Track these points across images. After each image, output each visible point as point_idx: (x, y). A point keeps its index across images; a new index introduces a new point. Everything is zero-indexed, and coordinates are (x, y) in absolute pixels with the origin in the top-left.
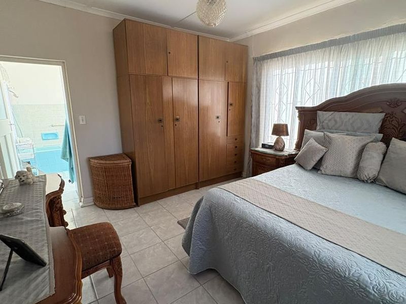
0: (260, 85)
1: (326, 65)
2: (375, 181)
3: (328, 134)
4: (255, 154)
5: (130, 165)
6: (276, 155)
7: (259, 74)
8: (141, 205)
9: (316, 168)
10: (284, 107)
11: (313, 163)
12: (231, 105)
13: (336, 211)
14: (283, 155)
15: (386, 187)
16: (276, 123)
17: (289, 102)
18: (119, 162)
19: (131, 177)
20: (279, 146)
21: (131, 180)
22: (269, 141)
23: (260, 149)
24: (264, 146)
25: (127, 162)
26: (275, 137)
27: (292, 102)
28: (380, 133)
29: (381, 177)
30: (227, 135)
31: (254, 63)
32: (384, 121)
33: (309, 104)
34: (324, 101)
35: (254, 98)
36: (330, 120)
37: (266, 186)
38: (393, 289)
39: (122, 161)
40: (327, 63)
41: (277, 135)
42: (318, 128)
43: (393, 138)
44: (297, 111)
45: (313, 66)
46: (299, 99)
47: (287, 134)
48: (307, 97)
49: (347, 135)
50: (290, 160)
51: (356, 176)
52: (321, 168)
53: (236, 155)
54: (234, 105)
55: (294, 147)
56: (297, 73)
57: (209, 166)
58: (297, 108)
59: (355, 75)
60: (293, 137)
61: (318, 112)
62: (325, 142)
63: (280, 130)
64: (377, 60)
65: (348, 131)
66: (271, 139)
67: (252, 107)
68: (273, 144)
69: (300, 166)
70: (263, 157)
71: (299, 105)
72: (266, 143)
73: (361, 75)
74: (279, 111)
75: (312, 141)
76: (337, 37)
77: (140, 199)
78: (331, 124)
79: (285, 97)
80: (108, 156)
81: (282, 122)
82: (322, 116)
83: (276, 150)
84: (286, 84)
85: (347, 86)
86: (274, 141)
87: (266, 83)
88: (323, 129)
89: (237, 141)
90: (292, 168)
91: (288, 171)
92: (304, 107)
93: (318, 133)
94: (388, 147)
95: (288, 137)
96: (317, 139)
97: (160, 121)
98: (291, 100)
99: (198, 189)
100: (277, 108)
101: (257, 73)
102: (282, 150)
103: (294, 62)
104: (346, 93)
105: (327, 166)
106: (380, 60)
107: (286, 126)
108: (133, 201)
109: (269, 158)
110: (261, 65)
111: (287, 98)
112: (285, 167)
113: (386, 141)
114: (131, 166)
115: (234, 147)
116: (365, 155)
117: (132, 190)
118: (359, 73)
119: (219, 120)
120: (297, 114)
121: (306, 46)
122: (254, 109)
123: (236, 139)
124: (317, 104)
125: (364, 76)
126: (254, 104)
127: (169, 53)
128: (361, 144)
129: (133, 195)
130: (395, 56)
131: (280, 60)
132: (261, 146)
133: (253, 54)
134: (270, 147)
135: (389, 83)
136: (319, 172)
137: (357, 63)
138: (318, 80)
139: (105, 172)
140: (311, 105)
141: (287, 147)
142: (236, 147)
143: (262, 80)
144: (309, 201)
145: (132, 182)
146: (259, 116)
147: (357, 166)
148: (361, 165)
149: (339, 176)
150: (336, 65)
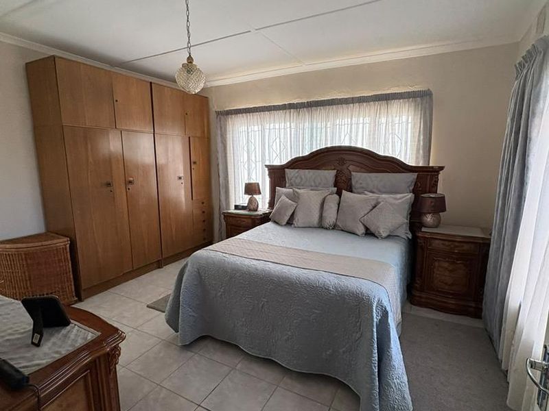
0: (225, 141)
1: (288, 126)
2: (335, 227)
3: (297, 190)
4: (228, 216)
5: (68, 246)
6: (252, 216)
7: (223, 129)
8: (86, 298)
9: (289, 223)
10: (254, 165)
11: (287, 218)
12: (195, 163)
13: (307, 251)
14: (258, 215)
15: (342, 230)
16: (247, 182)
17: (257, 160)
18: (49, 242)
19: (70, 262)
20: (252, 206)
21: (70, 265)
22: (241, 202)
23: (232, 210)
24: (237, 207)
25: (62, 242)
26: (247, 197)
27: (260, 160)
28: (335, 187)
29: (338, 223)
30: (192, 199)
31: (217, 118)
32: (336, 176)
33: (277, 163)
34: (290, 159)
35: (220, 155)
36: (296, 178)
37: (250, 242)
38: (342, 284)
39: (55, 241)
40: (288, 124)
41: (249, 195)
42: (287, 185)
43: (343, 191)
44: (267, 169)
45: (277, 126)
46: (267, 158)
47: (260, 193)
48: (275, 155)
49: (312, 190)
50: (265, 219)
51: (321, 226)
52: (294, 222)
53: (204, 221)
54: (198, 163)
55: (267, 205)
56: (263, 131)
57: (174, 238)
58: (267, 166)
59: (312, 136)
60: (265, 195)
61: (286, 170)
62: (294, 197)
63: (251, 189)
64: (326, 125)
65: (312, 186)
66: (244, 200)
67: (218, 165)
68: (246, 205)
69: (276, 222)
70: (238, 219)
71: (267, 163)
72: (237, 204)
73: (317, 137)
74: (249, 170)
75: (283, 197)
76: (295, 101)
77: (84, 290)
78: (298, 181)
79: (253, 155)
80: (25, 238)
81: (252, 181)
82: (290, 173)
83: (250, 210)
84: (253, 141)
85: (307, 147)
86: (247, 202)
87: (233, 140)
88: (292, 186)
89: (204, 204)
90: (269, 225)
91: (266, 228)
92: (273, 166)
93: (288, 190)
94: (340, 197)
95: (260, 196)
96: (288, 196)
97: (109, 184)
98: (259, 158)
99: (162, 267)
100: (246, 166)
101: (221, 128)
102: (256, 210)
103: (259, 120)
104: (307, 153)
105: (299, 220)
106: (328, 126)
107: (258, 184)
108: (74, 294)
109: (245, 220)
110: (225, 119)
111: (255, 157)
112: (262, 225)
113: (339, 193)
114: (70, 246)
115: (201, 212)
116: (326, 207)
117: (72, 280)
118: (315, 135)
119: (182, 181)
120: (267, 172)
121: (269, 106)
122: (221, 167)
123: (203, 203)
124: (284, 162)
125: (318, 138)
126: (220, 161)
127: (117, 101)
128: (322, 197)
129: (73, 287)
130: (338, 123)
131: (245, 117)
132: (233, 208)
133: (215, 107)
134: (244, 208)
135: (337, 145)
136: (293, 226)
137: (312, 125)
138: (282, 140)
139: (26, 260)
140: (279, 164)
141: (260, 207)
142: (204, 212)
143: (228, 136)
144: (288, 248)
145: (71, 270)
146: (227, 174)
147: (321, 217)
148: (324, 215)
149: (308, 227)
150: (296, 127)
